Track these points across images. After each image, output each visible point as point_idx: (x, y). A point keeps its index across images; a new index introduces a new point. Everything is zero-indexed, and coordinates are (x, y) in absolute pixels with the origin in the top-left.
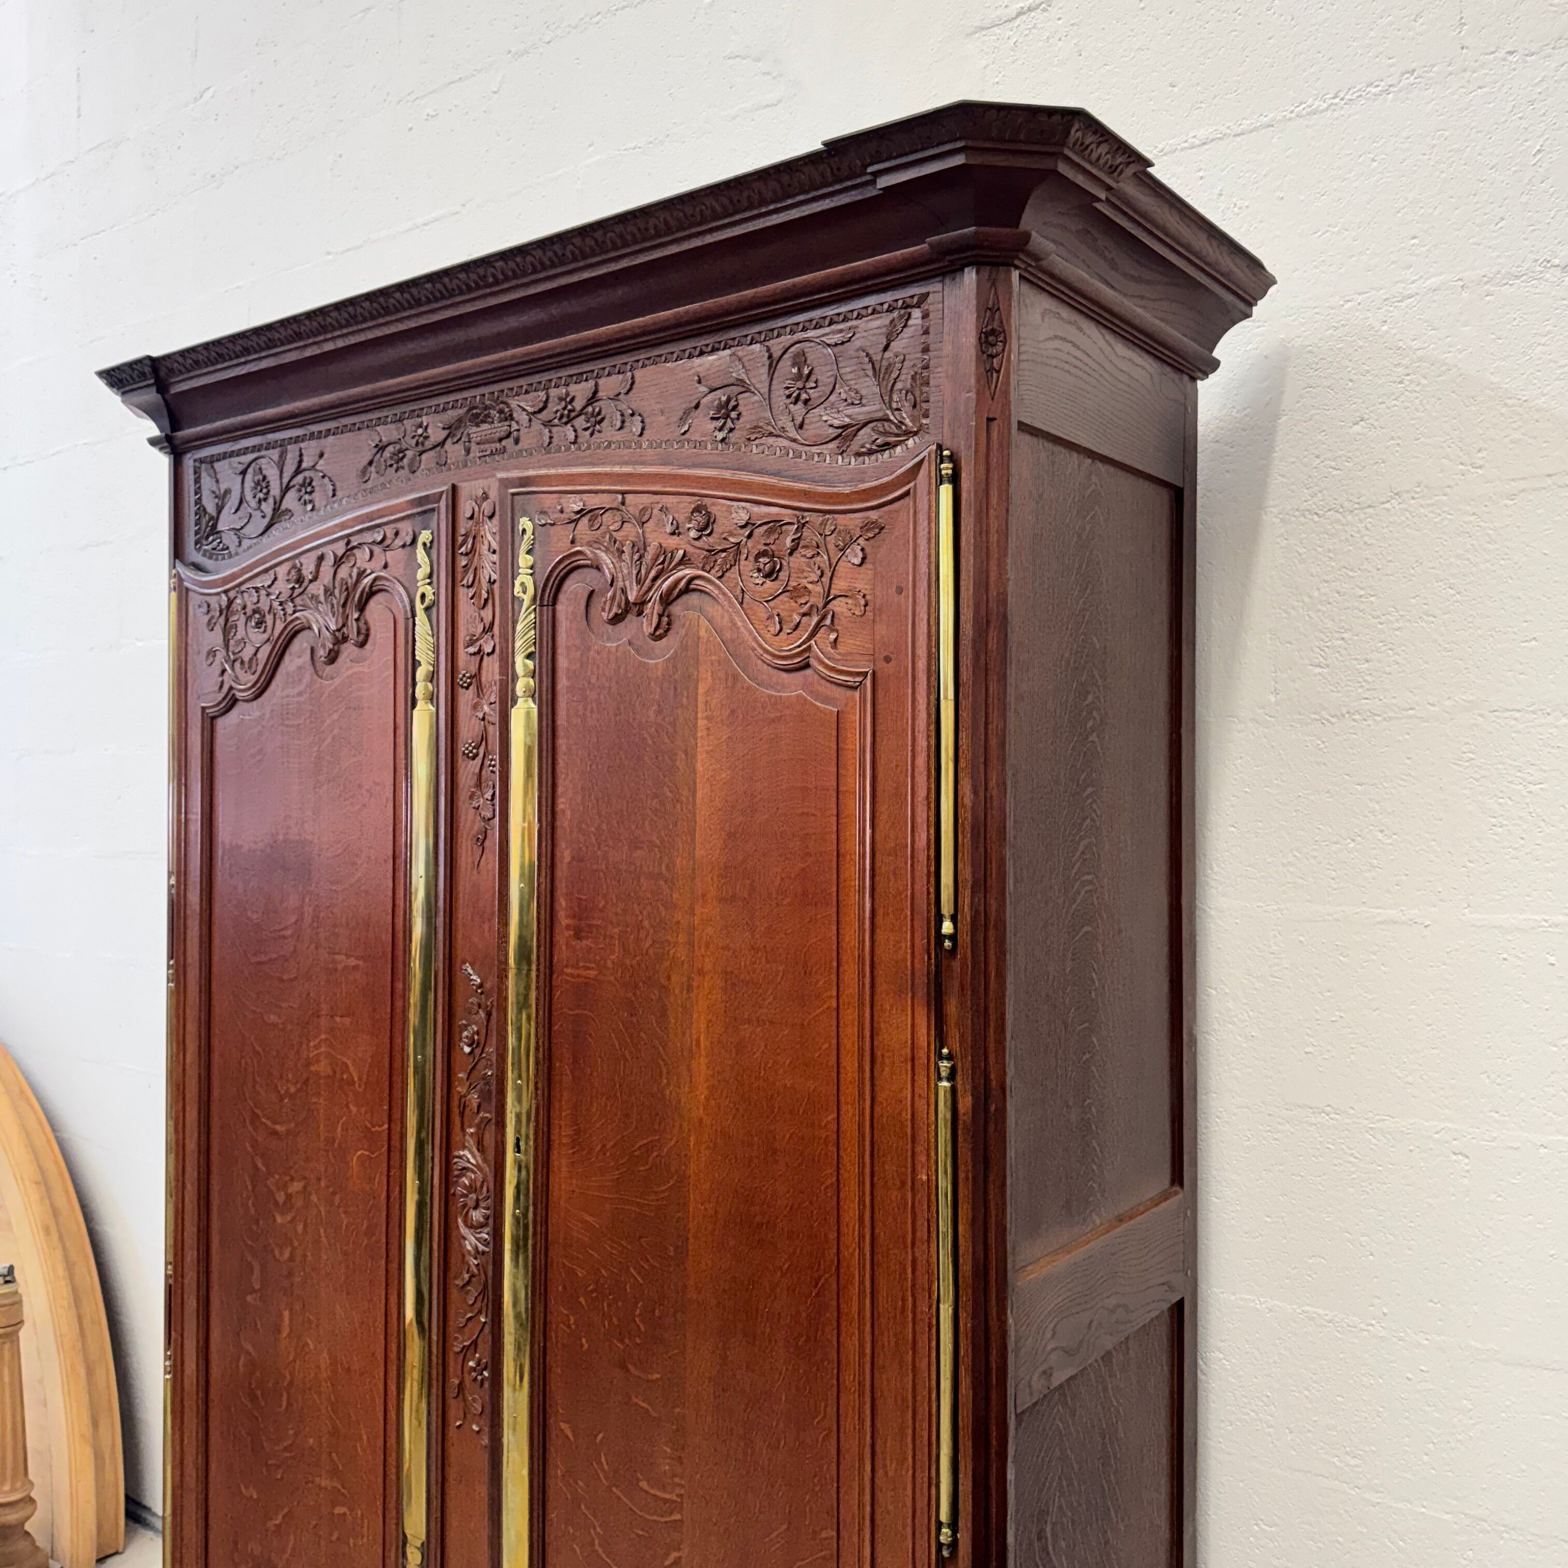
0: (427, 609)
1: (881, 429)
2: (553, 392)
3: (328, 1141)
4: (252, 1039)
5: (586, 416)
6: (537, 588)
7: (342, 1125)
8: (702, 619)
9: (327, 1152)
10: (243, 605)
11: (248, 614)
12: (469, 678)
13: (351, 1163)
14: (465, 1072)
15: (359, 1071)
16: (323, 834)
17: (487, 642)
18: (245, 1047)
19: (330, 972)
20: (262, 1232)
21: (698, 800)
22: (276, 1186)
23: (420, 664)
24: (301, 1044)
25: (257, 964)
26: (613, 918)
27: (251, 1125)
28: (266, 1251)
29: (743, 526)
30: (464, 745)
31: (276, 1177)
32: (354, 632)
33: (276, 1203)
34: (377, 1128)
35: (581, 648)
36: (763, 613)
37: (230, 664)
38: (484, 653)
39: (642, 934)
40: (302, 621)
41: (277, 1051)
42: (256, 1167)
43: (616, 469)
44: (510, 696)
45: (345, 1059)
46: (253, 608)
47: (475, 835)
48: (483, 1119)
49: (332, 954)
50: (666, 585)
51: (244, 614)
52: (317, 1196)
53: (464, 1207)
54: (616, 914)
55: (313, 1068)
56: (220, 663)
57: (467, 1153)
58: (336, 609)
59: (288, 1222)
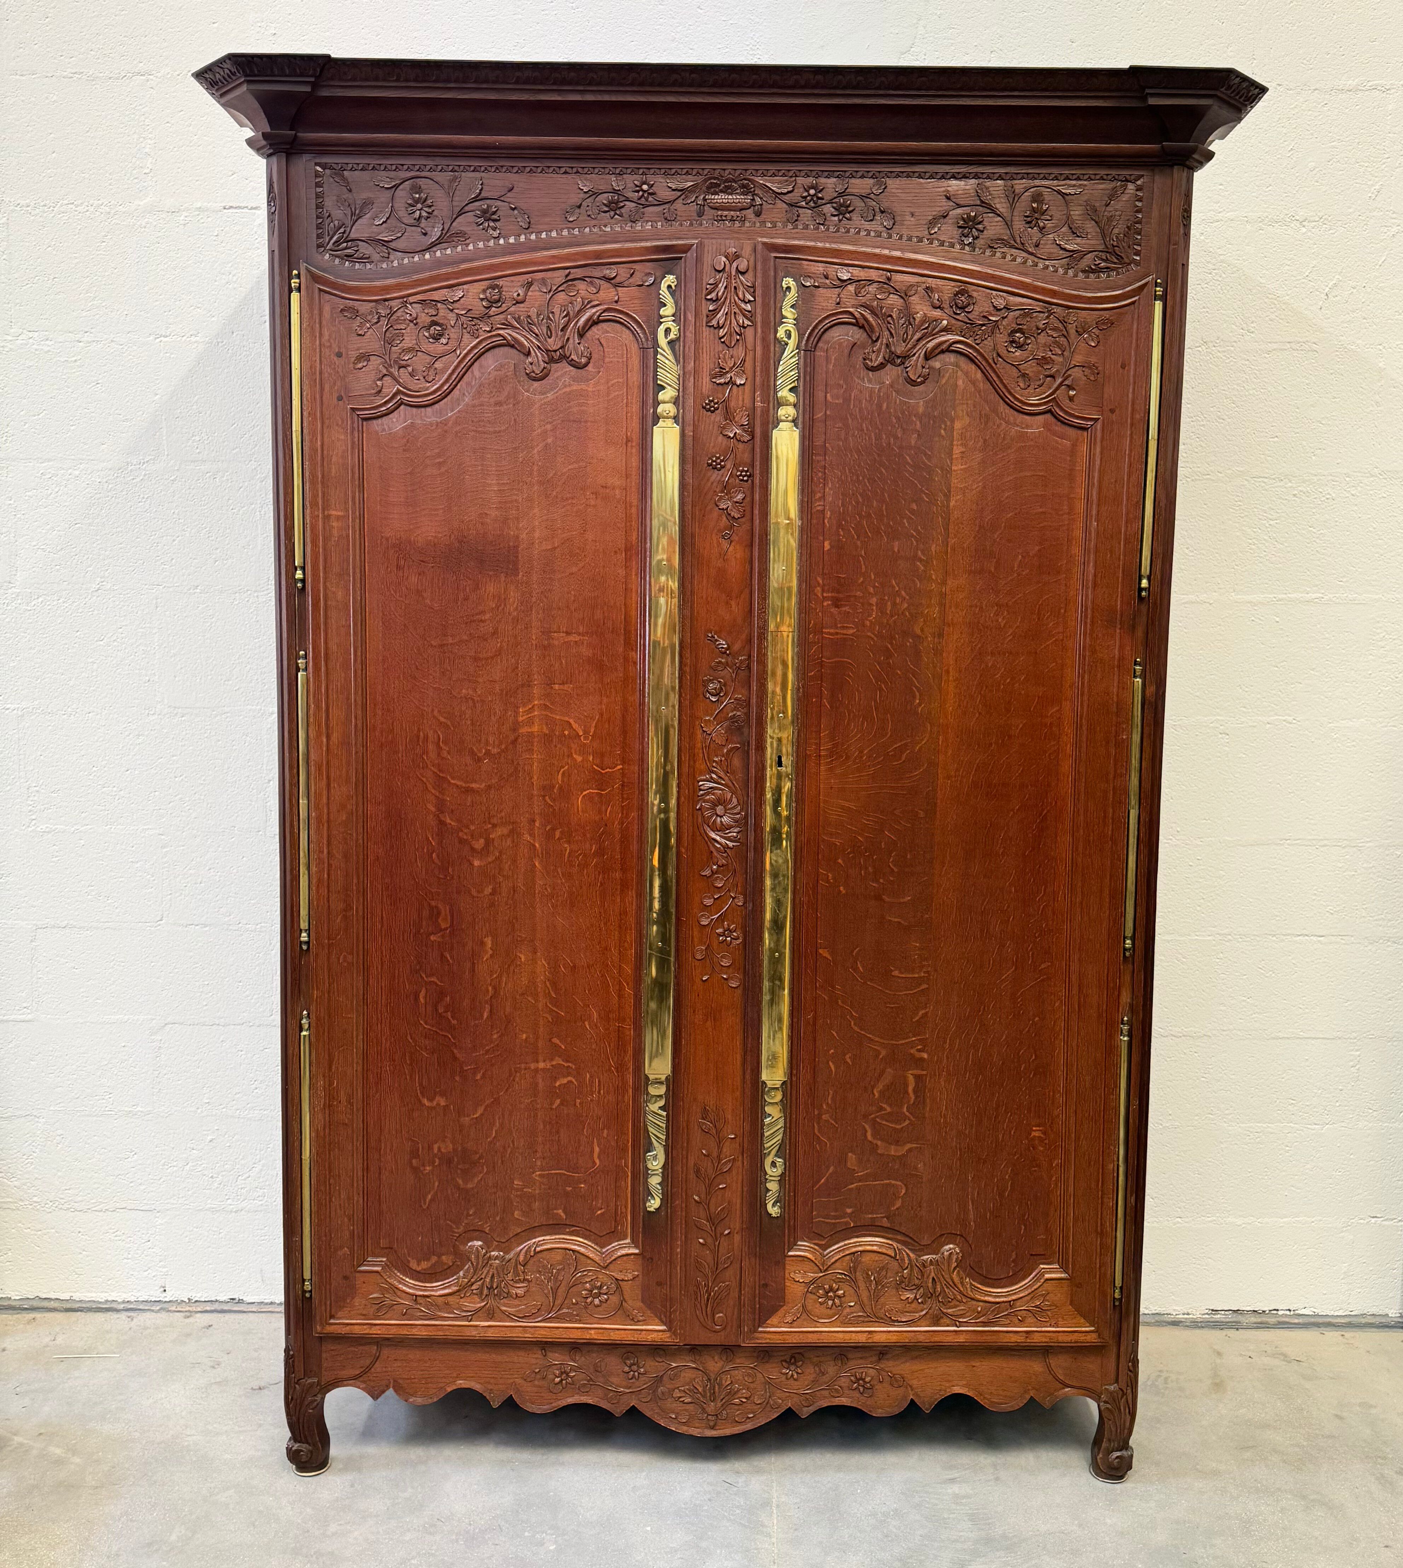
0: (671, 343)
1: (1104, 258)
2: (800, 180)
3: (544, 788)
4: (436, 713)
5: (835, 205)
6: (801, 336)
7: (564, 772)
8: (960, 373)
9: (544, 796)
10: (414, 315)
11: (421, 325)
12: (717, 403)
13: (575, 802)
14: (711, 715)
15: (585, 726)
16: (533, 530)
17: (738, 375)
18: (425, 721)
19: (545, 648)
20: (452, 878)
21: (952, 503)
22: (472, 836)
23: (663, 388)
24: (506, 711)
25: (441, 646)
26: (871, 590)
27: (434, 788)
28: (458, 892)
29: (1001, 310)
30: (710, 459)
31: (472, 828)
32: (577, 355)
33: (473, 849)
34: (608, 770)
35: (844, 387)
36: (1015, 372)
37: (394, 371)
38: (734, 384)
39: (898, 600)
40: (505, 339)
41: (472, 720)
42: (442, 823)
43: (886, 252)
44: (771, 420)
45: (567, 719)
46: (429, 320)
47: (720, 531)
48: (732, 749)
49: (547, 632)
50: (930, 345)
51: (415, 325)
52: (530, 835)
53: (711, 817)
54: (874, 587)
55: (523, 730)
56: (377, 369)
57: (714, 776)
58: (553, 332)
59: (490, 863)
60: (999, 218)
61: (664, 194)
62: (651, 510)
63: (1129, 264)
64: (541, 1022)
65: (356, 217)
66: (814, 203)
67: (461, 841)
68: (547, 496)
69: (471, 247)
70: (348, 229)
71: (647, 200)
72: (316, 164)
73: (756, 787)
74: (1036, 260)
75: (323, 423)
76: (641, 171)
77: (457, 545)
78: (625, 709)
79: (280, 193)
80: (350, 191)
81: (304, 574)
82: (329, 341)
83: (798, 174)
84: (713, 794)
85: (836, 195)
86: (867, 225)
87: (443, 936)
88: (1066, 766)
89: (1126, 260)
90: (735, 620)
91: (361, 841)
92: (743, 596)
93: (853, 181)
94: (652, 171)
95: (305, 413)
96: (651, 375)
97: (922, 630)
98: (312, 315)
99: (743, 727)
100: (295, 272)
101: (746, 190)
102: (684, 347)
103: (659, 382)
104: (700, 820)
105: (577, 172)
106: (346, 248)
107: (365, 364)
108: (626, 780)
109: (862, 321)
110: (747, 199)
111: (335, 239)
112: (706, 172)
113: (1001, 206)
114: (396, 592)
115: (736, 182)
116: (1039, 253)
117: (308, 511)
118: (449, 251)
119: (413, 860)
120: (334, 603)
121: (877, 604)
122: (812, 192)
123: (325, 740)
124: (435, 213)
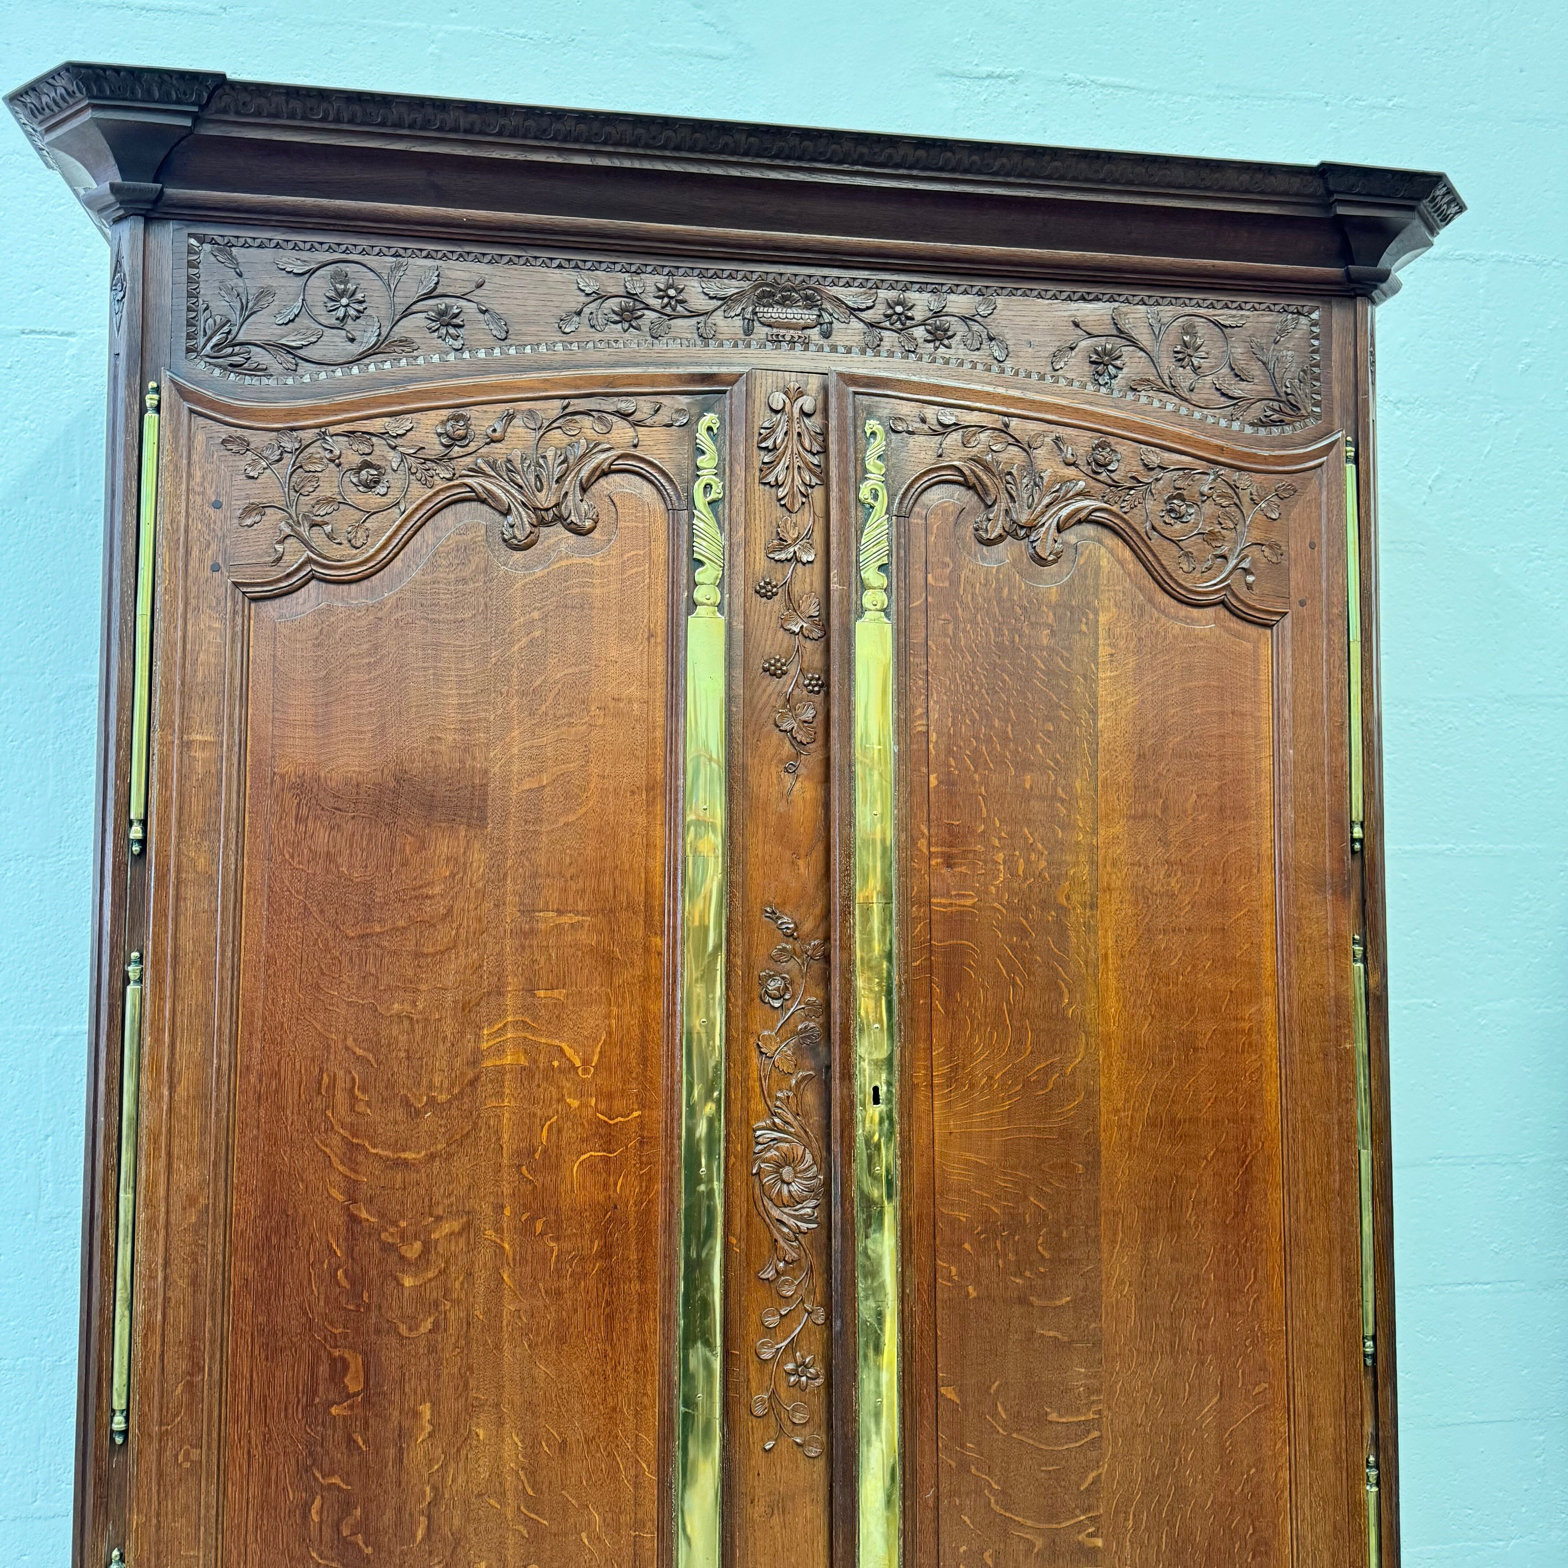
0: (713, 504)
1: (1276, 408)
2: (883, 293)
3: (518, 1153)
4: (350, 1042)
5: (929, 328)
6: (891, 497)
7: (550, 1126)
8: (1103, 550)
9: (520, 1166)
10: (337, 452)
11: (346, 467)
12: (775, 586)
13: (568, 1173)
14: (772, 1029)
15: (584, 1053)
16: (509, 762)
17: (803, 548)
18: (332, 1057)
19: (526, 935)
20: (368, 1308)
21: (1101, 723)
22: (402, 1238)
23: (702, 563)
24: (462, 1034)
25: (362, 937)
26: (996, 843)
27: (342, 1163)
28: (378, 1332)
29: (1153, 469)
30: (766, 661)
31: (403, 1224)
32: (579, 515)
33: (402, 1258)
34: (620, 1119)
35: (951, 565)
36: (1174, 551)
37: (304, 530)
38: (798, 561)
39: (1033, 857)
40: (473, 490)
41: (407, 1051)
42: (354, 1219)
43: (1001, 390)
44: (853, 608)
45: (557, 1042)
46: (358, 460)
47: (781, 761)
48: (804, 1078)
49: (528, 911)
50: (1064, 513)
51: (338, 465)
52: (496, 1231)
53: (774, 1184)
54: (1000, 838)
55: (488, 1063)
56: (276, 526)
57: (777, 1120)
58: (545, 484)
59: (430, 1280)
60: (1142, 354)
61: (698, 302)
62: (685, 732)
63: (1307, 417)
64: (511, 1541)
65: (247, 312)
66: (903, 324)
67: (388, 1248)
68: (532, 714)
69: (420, 361)
70: (237, 328)
71: (674, 310)
72: (190, 235)
73: (842, 1137)
74: (1191, 407)
75: (186, 604)
76: (666, 271)
77: (392, 784)
78: (645, 1024)
79: (133, 272)
80: (240, 275)
81: (145, 830)
82: (202, 484)
83: (880, 285)
84: (777, 1149)
85: (930, 314)
86: (975, 356)
87: (351, 1407)
88: (1272, 1092)
89: (1303, 412)
90: (804, 888)
91: (220, 1257)
92: (814, 854)
93: (952, 297)
94: (682, 271)
95: (158, 589)
96: (685, 546)
97: (1068, 898)
98: (177, 449)
99: (818, 1044)
100: (152, 384)
101: (810, 302)
102: (730, 510)
103: (696, 556)
104: (757, 1191)
105: (577, 267)
106: (231, 355)
107: (258, 518)
108: (645, 1134)
109: (972, 480)
110: (810, 316)
111: (214, 340)
112: (755, 277)
113: (1144, 339)
114: (292, 857)
115: (796, 292)
116: (1194, 397)
117: (156, 736)
118: (387, 365)
119: (305, 1283)
120: (191, 876)
121: (1005, 863)
122: (899, 309)
123: (166, 1093)
124: (367, 312)
